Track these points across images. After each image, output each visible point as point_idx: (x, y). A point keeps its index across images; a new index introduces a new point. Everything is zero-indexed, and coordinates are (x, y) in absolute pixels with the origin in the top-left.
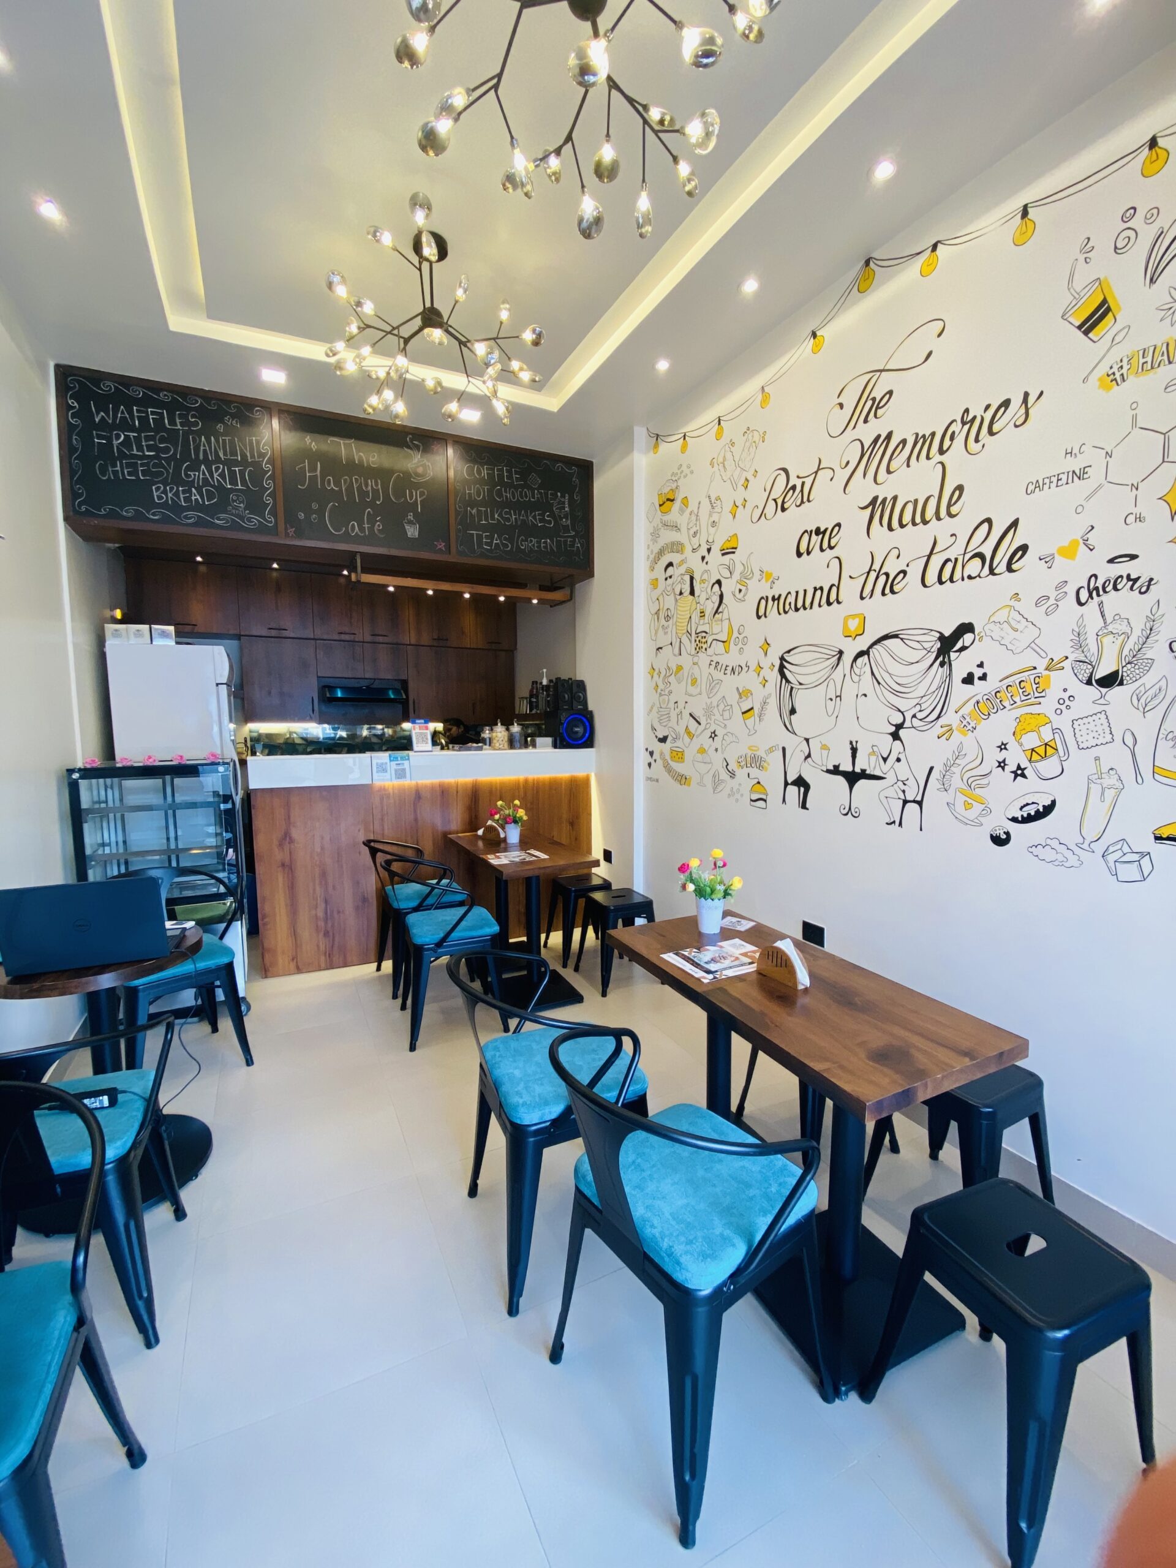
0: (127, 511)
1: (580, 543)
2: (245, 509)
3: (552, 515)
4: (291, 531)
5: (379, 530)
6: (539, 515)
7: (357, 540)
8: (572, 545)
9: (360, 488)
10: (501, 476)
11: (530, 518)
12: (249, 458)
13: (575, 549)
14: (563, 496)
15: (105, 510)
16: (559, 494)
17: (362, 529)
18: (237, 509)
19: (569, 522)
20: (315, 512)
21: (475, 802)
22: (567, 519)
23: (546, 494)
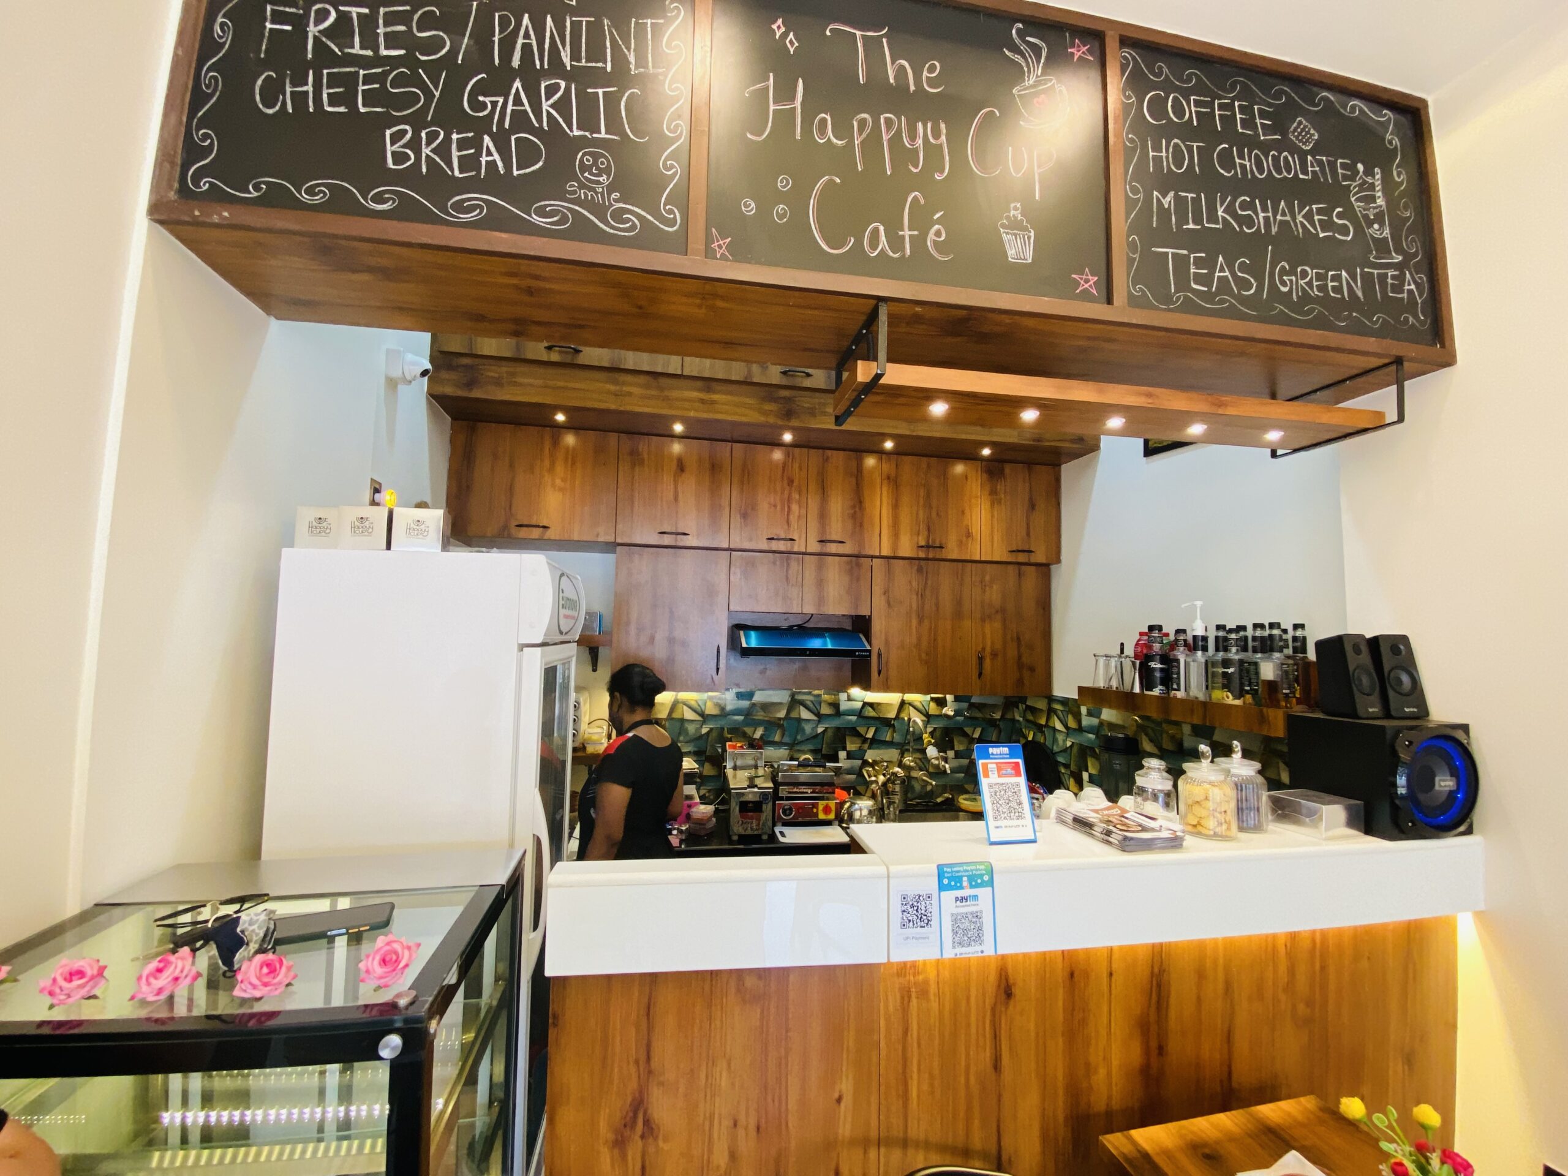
0: (310, 191)
1: (1415, 282)
2: (611, 189)
3: (1349, 213)
4: (721, 245)
5: (935, 242)
6: (1320, 211)
7: (882, 267)
8: (1398, 288)
9: (896, 140)
10: (1227, 120)
11: (1299, 218)
12: (632, 67)
13: (1405, 295)
14: (1369, 172)
15: (257, 188)
16: (1360, 167)
17: (896, 242)
18: (590, 189)
19: (1387, 232)
20: (781, 197)
21: (1158, 1002)
22: (1382, 224)
23: (1332, 165)
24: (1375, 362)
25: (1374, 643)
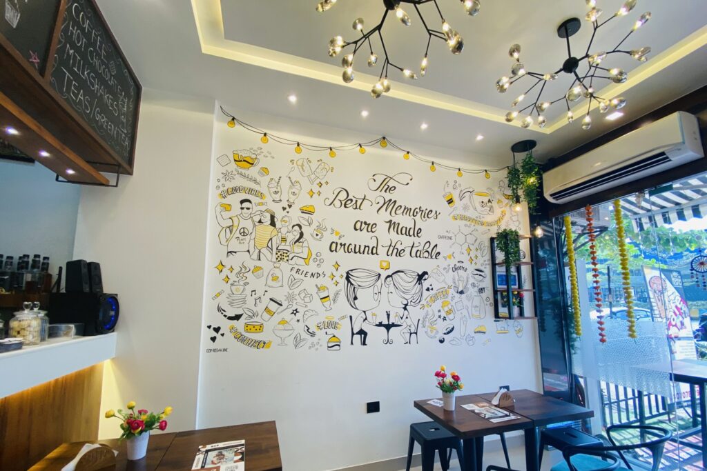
1: (128, 143)
3: (118, 106)
6: (111, 99)
8: (124, 142)
11: (106, 96)
13: (125, 145)
14: (125, 97)
16: (123, 93)
22: (124, 117)
23: (117, 86)
24: (113, 162)
25: (90, 264)
